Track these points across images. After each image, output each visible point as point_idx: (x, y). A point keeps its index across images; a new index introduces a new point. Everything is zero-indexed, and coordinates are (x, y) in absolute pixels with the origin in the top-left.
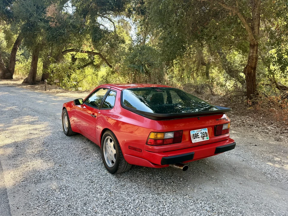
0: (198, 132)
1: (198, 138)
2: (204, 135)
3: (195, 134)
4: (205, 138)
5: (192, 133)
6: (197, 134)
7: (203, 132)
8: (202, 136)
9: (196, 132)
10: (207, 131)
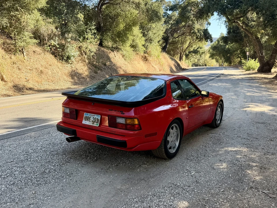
0: (90, 116)
1: (89, 121)
2: (95, 121)
3: (88, 117)
4: (95, 123)
5: (85, 115)
6: (90, 117)
7: (96, 118)
8: (93, 121)
9: (89, 115)
10: (99, 118)
